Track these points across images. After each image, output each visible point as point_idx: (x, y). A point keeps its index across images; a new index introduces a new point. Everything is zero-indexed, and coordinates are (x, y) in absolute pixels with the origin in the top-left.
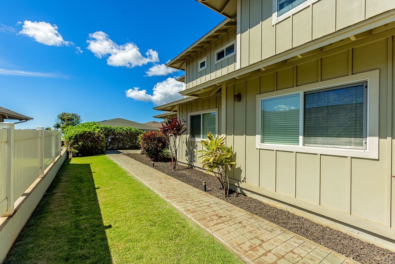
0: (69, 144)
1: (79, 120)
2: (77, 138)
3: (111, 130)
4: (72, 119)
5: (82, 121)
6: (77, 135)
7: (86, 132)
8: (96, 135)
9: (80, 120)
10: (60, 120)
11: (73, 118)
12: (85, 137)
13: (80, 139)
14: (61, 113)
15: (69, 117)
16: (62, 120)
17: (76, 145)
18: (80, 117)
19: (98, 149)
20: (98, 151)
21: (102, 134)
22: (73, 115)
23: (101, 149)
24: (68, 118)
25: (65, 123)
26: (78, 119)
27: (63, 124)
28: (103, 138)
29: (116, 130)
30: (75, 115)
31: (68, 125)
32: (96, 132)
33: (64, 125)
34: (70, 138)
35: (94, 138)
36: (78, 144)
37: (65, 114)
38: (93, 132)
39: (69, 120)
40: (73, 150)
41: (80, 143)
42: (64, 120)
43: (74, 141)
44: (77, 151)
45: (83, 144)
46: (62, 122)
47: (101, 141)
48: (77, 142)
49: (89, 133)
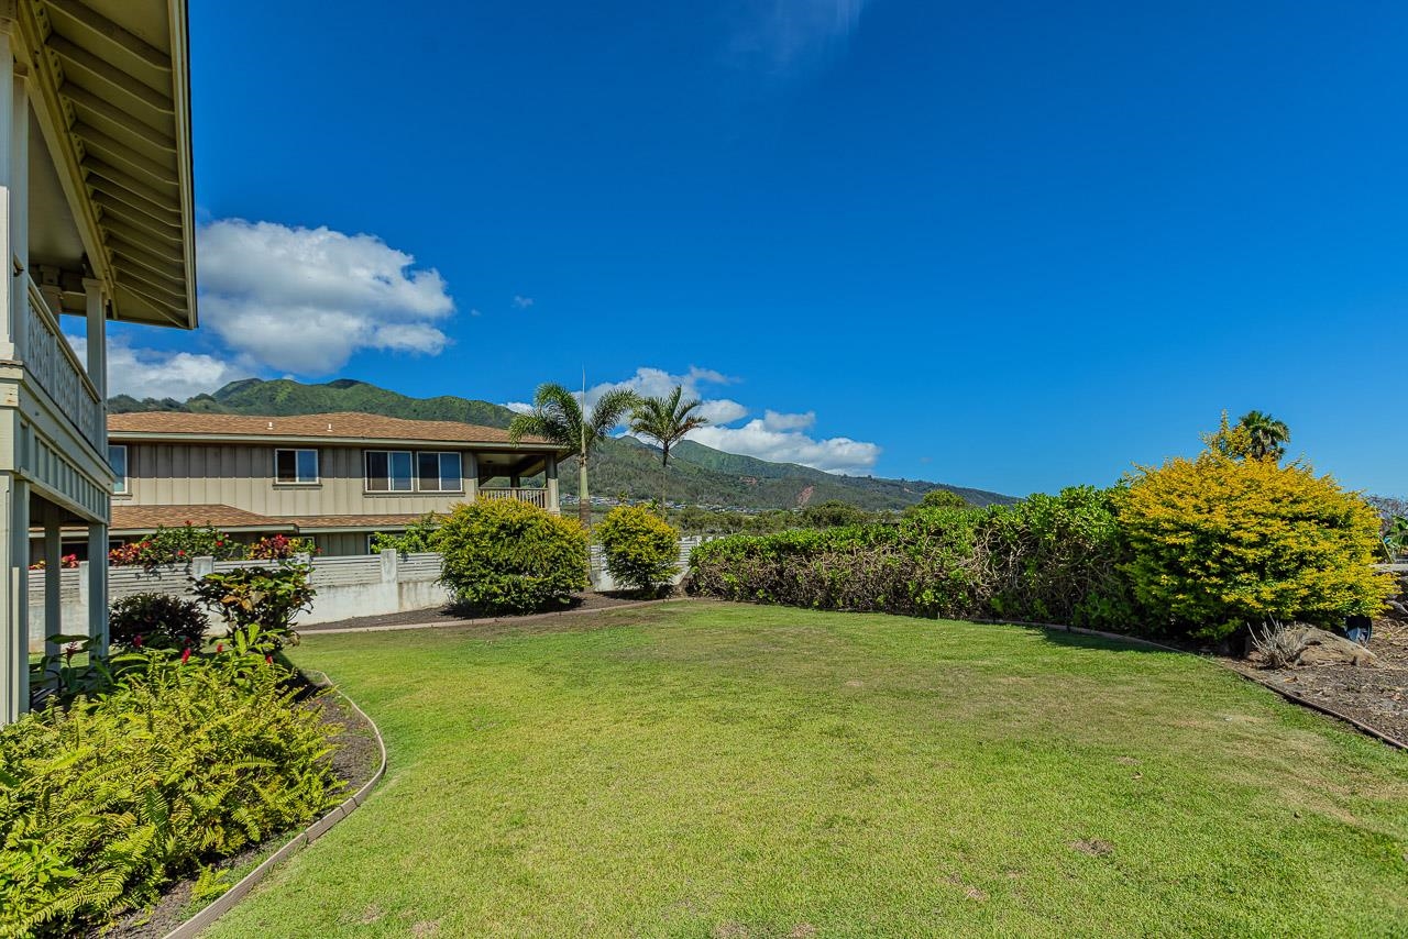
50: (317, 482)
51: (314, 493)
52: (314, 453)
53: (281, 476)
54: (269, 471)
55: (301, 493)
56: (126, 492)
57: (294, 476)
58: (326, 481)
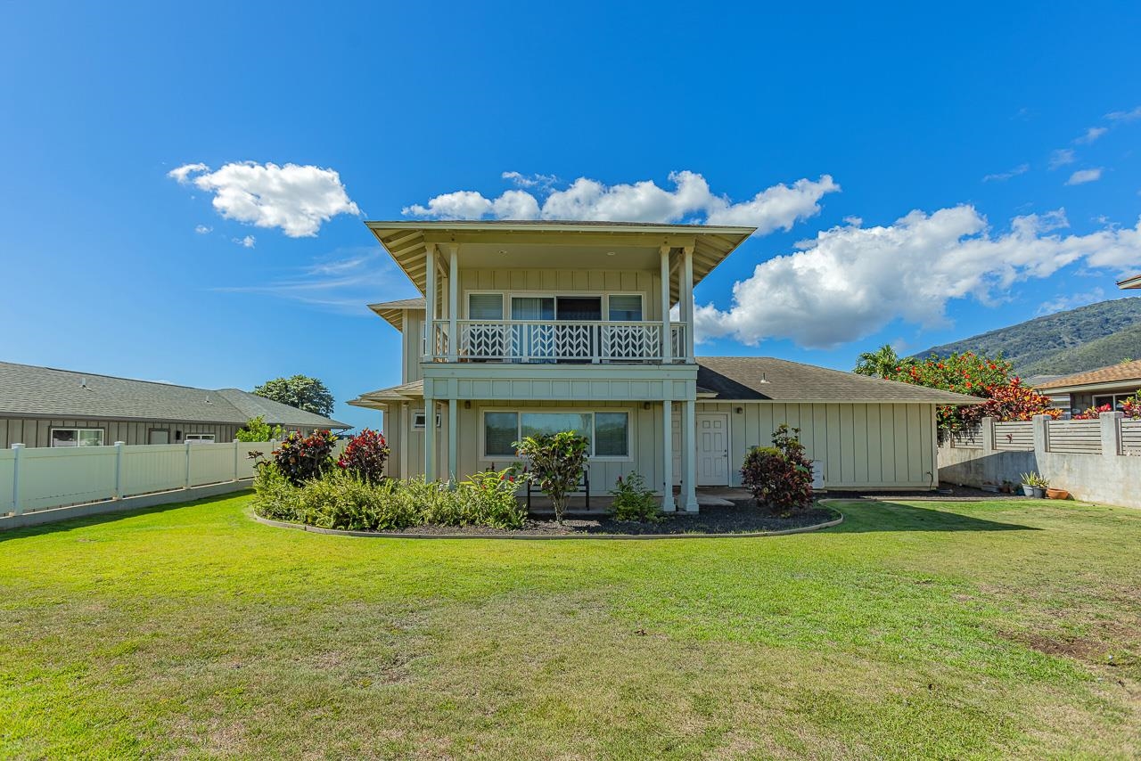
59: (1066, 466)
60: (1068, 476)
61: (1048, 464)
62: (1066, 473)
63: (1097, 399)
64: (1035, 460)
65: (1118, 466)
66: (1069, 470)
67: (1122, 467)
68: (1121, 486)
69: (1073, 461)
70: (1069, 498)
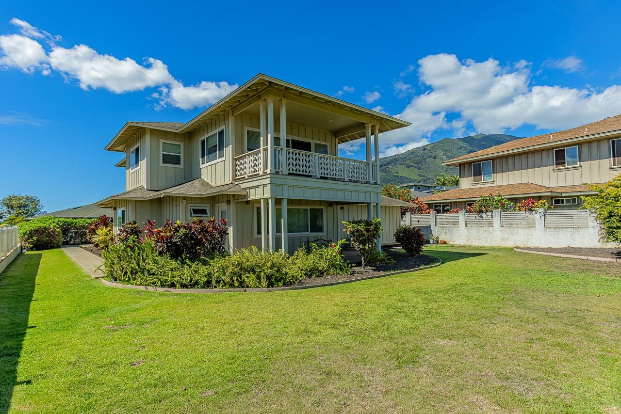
0: (23, 240)
1: (37, 207)
2: (31, 234)
3: (71, 223)
4: (25, 206)
5: (42, 207)
6: (32, 230)
7: (40, 227)
8: (51, 230)
9: (39, 206)
10: (5, 208)
11: (27, 203)
12: (39, 232)
13: (35, 234)
14: (7, 197)
15: (21, 202)
16: (8, 207)
17: (31, 240)
18: (39, 201)
19: (54, 243)
20: (54, 246)
21: (58, 228)
22: (27, 198)
23: (57, 243)
24: (19, 204)
25: (14, 212)
26: (37, 205)
27: (10, 213)
28: (59, 232)
29: (77, 224)
30: (31, 198)
31: (18, 215)
32: (52, 226)
33: (12, 215)
34: (24, 234)
35: (49, 233)
36: (33, 239)
37: (14, 197)
38: (48, 227)
39: (20, 207)
40: (27, 245)
41: (34, 238)
42: (12, 208)
43: (29, 236)
44: (31, 246)
45: (37, 239)
46: (9, 211)
47: (56, 235)
48: (32, 237)
49: (44, 228)
50: (578, 165)
51: (577, 172)
52: (576, 148)
53: (557, 164)
54: (551, 162)
55: (569, 173)
56: (492, 180)
57: (565, 163)
58: (583, 164)
59: (444, 231)
60: (445, 235)
61: (437, 231)
62: (444, 234)
63: (468, 204)
64: (431, 229)
65: (466, 231)
66: (446, 233)
67: (467, 231)
68: (467, 238)
69: (448, 229)
70: (446, 243)
